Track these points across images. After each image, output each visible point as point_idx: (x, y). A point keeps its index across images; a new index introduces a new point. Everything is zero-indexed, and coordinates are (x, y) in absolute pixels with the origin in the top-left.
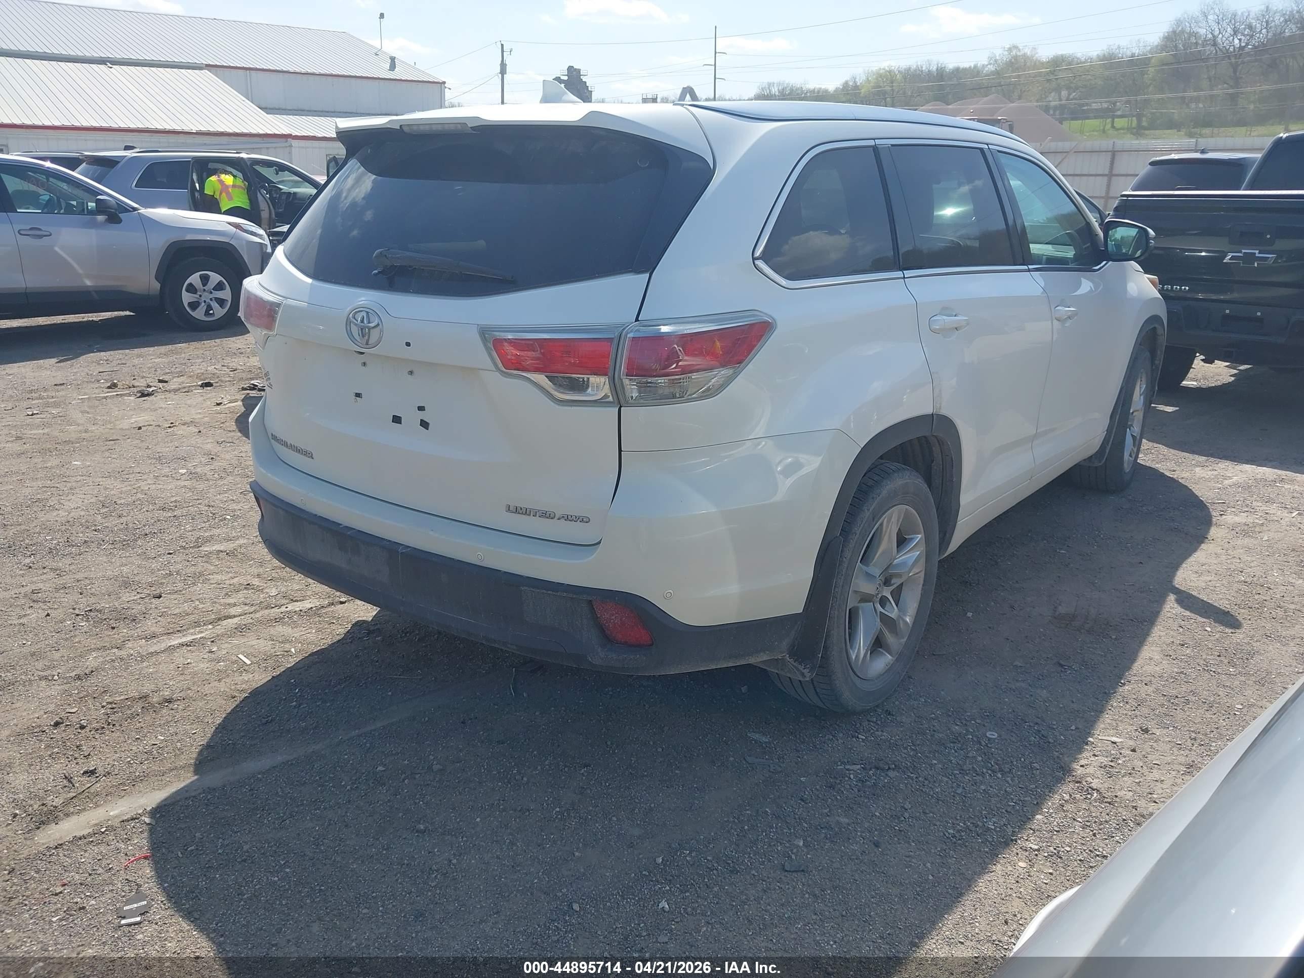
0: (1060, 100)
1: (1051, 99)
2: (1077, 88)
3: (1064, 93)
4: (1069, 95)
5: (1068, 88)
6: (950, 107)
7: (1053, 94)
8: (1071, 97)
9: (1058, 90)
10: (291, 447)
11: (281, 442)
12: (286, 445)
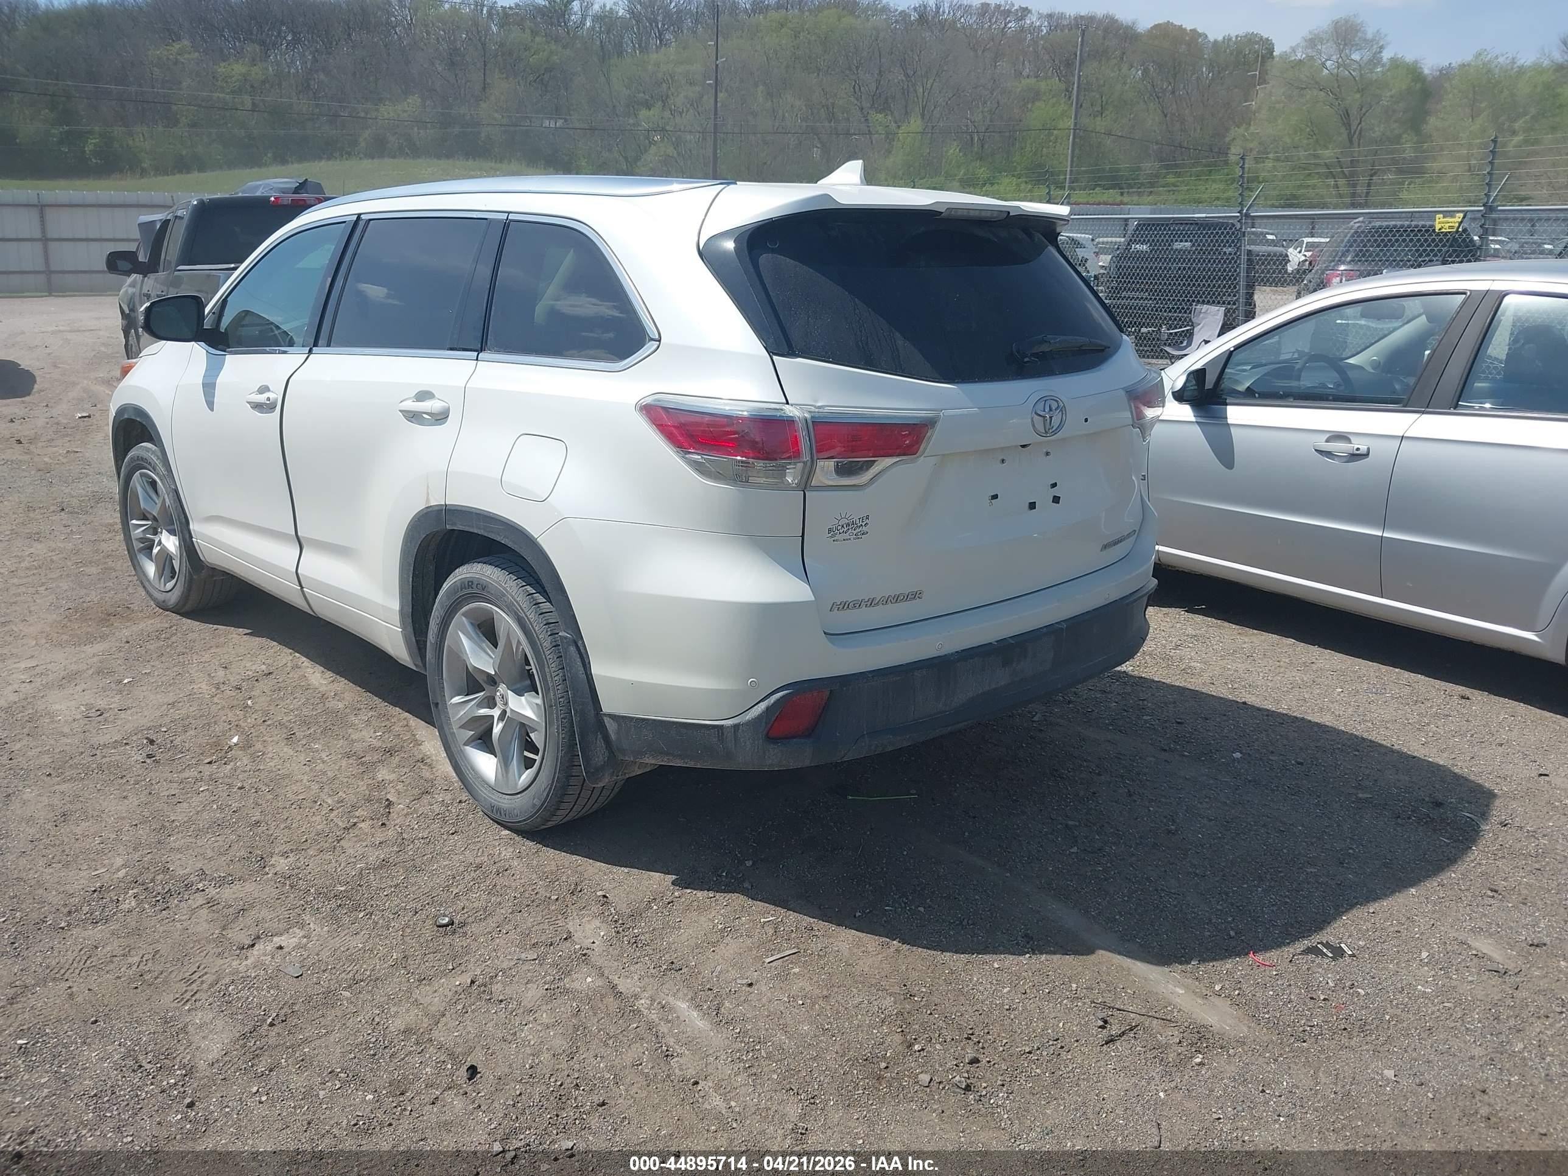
10: (886, 601)
11: (857, 605)
12: (872, 603)
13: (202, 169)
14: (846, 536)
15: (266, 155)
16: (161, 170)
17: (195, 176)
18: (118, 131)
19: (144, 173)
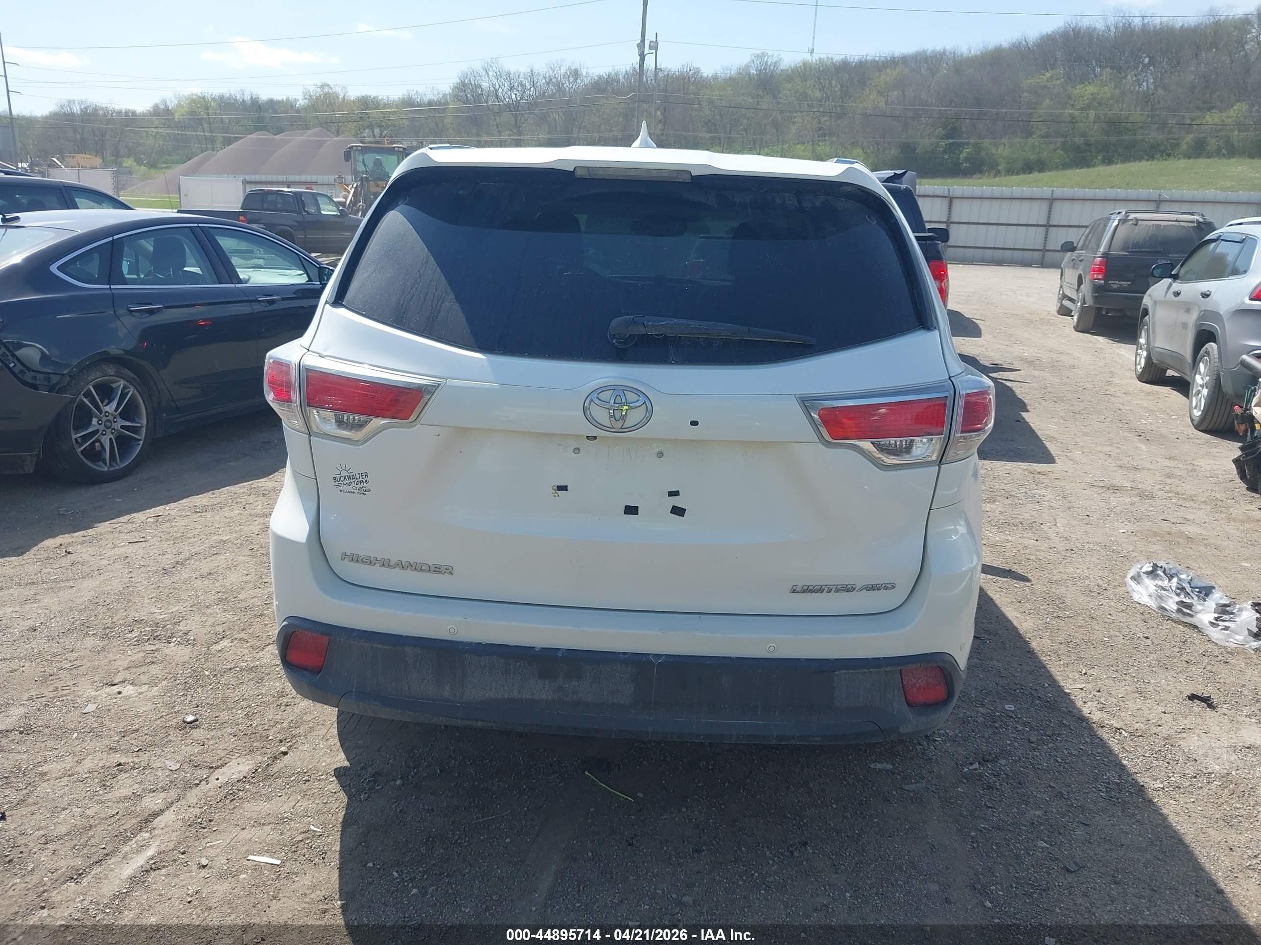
0: (374, 136)
1: (366, 135)
2: (387, 127)
3: (377, 131)
4: (381, 132)
5: (380, 126)
6: (276, 137)
7: (367, 131)
8: (383, 134)
9: (371, 127)
10: (401, 565)
11: (369, 561)
12: (385, 563)
13: (1041, 170)
14: (350, 488)
15: (1096, 158)
16: (1010, 172)
17: (1036, 175)
18: (987, 142)
19: (998, 173)
